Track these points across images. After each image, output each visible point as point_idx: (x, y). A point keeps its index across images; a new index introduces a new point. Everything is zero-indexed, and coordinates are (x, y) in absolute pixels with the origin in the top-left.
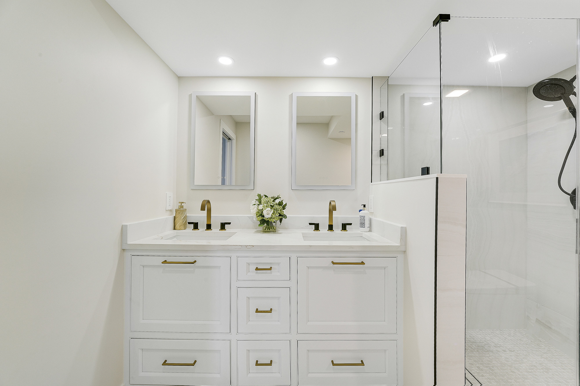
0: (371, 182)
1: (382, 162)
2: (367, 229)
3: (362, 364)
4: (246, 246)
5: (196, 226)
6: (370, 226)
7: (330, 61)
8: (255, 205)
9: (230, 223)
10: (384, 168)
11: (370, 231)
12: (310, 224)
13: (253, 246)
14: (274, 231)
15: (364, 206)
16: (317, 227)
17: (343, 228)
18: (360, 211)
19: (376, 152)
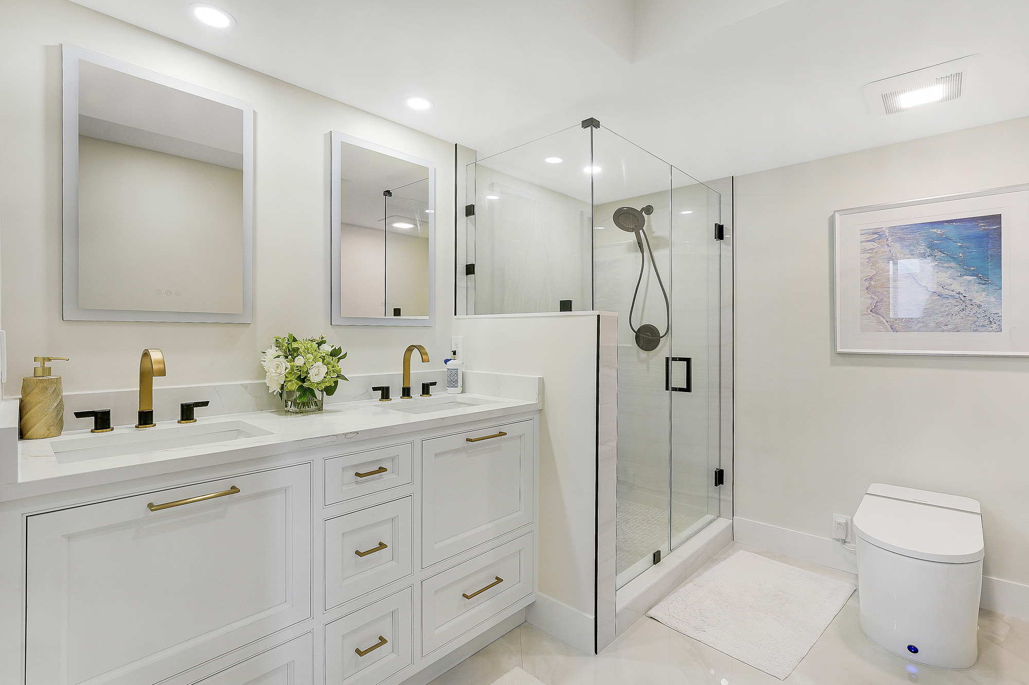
0: (455, 315)
1: (469, 284)
2: (460, 389)
3: (499, 580)
4: (345, 434)
5: (102, 421)
6: (463, 386)
7: (418, 104)
8: (278, 357)
9: (205, 404)
10: (471, 292)
11: (463, 392)
12: (375, 389)
13: (357, 433)
14: (320, 408)
15: (454, 353)
16: (385, 393)
17: (425, 391)
18: (446, 361)
19: (462, 269)
